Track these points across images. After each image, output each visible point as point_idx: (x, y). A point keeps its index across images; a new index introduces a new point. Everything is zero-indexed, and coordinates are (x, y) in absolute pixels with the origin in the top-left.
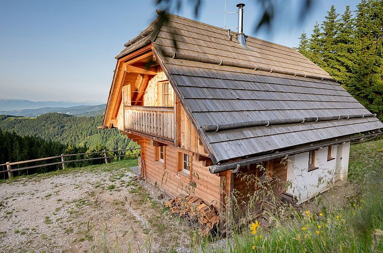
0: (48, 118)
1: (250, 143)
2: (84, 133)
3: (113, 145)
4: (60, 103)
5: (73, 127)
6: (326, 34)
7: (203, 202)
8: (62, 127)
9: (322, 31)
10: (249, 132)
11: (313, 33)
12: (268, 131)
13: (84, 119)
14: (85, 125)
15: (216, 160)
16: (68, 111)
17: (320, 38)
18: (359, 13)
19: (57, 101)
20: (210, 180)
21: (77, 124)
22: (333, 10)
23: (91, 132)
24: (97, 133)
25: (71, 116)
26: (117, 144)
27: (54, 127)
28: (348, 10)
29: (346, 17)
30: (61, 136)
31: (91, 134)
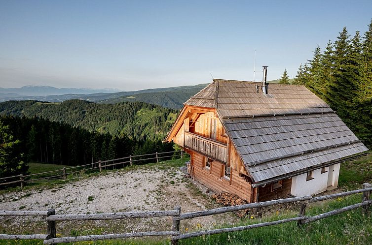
0: (70, 104)
1: (271, 171)
2: (103, 119)
3: (129, 131)
4: (81, 90)
5: (93, 113)
6: (337, 52)
7: (238, 198)
8: (84, 113)
9: (334, 49)
10: (270, 164)
11: (326, 50)
12: (280, 163)
13: (103, 105)
14: (104, 112)
15: (254, 181)
16: (88, 98)
17: (331, 55)
18: (366, 39)
19: (79, 88)
20: (244, 185)
21: (96, 111)
22: (345, 31)
23: (109, 118)
24: (115, 119)
25: (91, 103)
26: (133, 130)
27: (76, 113)
28: (357, 35)
29: (356, 41)
30: (82, 121)
31: (109, 120)
